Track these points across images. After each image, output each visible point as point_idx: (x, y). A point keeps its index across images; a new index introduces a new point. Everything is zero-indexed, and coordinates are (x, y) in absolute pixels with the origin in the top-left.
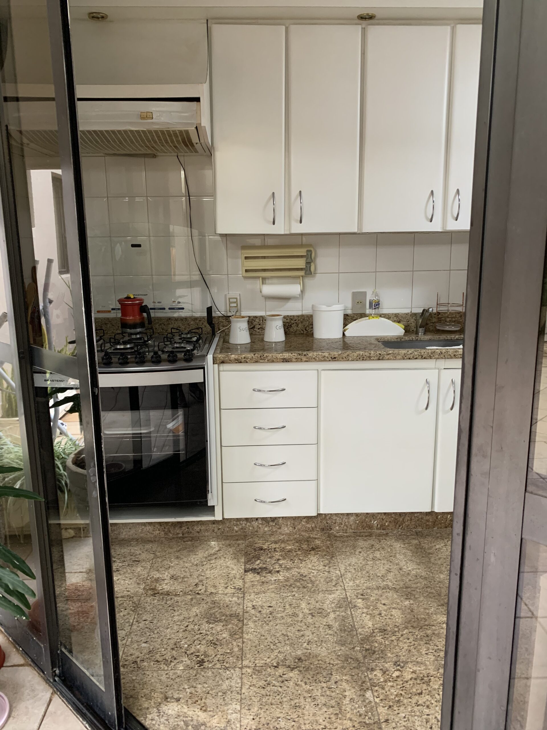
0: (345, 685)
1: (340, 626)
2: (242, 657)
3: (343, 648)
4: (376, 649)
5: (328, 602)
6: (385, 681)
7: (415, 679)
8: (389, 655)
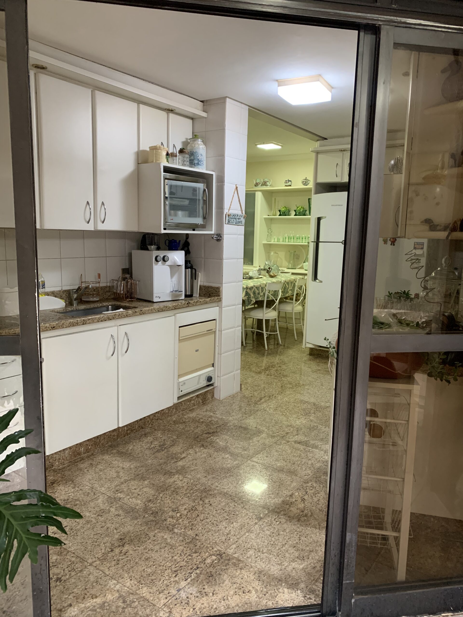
0: (160, 535)
1: (123, 512)
2: (83, 560)
3: (138, 520)
4: (156, 511)
5: (101, 505)
6: (177, 521)
7: (189, 511)
8: (166, 509)
